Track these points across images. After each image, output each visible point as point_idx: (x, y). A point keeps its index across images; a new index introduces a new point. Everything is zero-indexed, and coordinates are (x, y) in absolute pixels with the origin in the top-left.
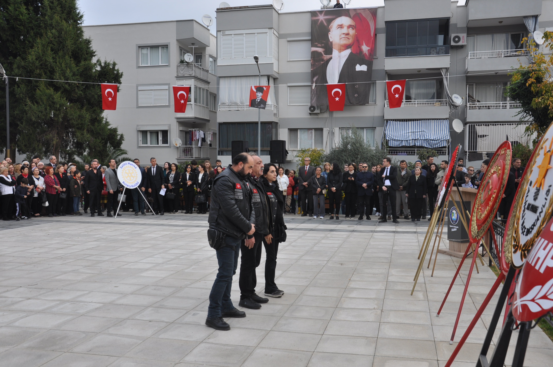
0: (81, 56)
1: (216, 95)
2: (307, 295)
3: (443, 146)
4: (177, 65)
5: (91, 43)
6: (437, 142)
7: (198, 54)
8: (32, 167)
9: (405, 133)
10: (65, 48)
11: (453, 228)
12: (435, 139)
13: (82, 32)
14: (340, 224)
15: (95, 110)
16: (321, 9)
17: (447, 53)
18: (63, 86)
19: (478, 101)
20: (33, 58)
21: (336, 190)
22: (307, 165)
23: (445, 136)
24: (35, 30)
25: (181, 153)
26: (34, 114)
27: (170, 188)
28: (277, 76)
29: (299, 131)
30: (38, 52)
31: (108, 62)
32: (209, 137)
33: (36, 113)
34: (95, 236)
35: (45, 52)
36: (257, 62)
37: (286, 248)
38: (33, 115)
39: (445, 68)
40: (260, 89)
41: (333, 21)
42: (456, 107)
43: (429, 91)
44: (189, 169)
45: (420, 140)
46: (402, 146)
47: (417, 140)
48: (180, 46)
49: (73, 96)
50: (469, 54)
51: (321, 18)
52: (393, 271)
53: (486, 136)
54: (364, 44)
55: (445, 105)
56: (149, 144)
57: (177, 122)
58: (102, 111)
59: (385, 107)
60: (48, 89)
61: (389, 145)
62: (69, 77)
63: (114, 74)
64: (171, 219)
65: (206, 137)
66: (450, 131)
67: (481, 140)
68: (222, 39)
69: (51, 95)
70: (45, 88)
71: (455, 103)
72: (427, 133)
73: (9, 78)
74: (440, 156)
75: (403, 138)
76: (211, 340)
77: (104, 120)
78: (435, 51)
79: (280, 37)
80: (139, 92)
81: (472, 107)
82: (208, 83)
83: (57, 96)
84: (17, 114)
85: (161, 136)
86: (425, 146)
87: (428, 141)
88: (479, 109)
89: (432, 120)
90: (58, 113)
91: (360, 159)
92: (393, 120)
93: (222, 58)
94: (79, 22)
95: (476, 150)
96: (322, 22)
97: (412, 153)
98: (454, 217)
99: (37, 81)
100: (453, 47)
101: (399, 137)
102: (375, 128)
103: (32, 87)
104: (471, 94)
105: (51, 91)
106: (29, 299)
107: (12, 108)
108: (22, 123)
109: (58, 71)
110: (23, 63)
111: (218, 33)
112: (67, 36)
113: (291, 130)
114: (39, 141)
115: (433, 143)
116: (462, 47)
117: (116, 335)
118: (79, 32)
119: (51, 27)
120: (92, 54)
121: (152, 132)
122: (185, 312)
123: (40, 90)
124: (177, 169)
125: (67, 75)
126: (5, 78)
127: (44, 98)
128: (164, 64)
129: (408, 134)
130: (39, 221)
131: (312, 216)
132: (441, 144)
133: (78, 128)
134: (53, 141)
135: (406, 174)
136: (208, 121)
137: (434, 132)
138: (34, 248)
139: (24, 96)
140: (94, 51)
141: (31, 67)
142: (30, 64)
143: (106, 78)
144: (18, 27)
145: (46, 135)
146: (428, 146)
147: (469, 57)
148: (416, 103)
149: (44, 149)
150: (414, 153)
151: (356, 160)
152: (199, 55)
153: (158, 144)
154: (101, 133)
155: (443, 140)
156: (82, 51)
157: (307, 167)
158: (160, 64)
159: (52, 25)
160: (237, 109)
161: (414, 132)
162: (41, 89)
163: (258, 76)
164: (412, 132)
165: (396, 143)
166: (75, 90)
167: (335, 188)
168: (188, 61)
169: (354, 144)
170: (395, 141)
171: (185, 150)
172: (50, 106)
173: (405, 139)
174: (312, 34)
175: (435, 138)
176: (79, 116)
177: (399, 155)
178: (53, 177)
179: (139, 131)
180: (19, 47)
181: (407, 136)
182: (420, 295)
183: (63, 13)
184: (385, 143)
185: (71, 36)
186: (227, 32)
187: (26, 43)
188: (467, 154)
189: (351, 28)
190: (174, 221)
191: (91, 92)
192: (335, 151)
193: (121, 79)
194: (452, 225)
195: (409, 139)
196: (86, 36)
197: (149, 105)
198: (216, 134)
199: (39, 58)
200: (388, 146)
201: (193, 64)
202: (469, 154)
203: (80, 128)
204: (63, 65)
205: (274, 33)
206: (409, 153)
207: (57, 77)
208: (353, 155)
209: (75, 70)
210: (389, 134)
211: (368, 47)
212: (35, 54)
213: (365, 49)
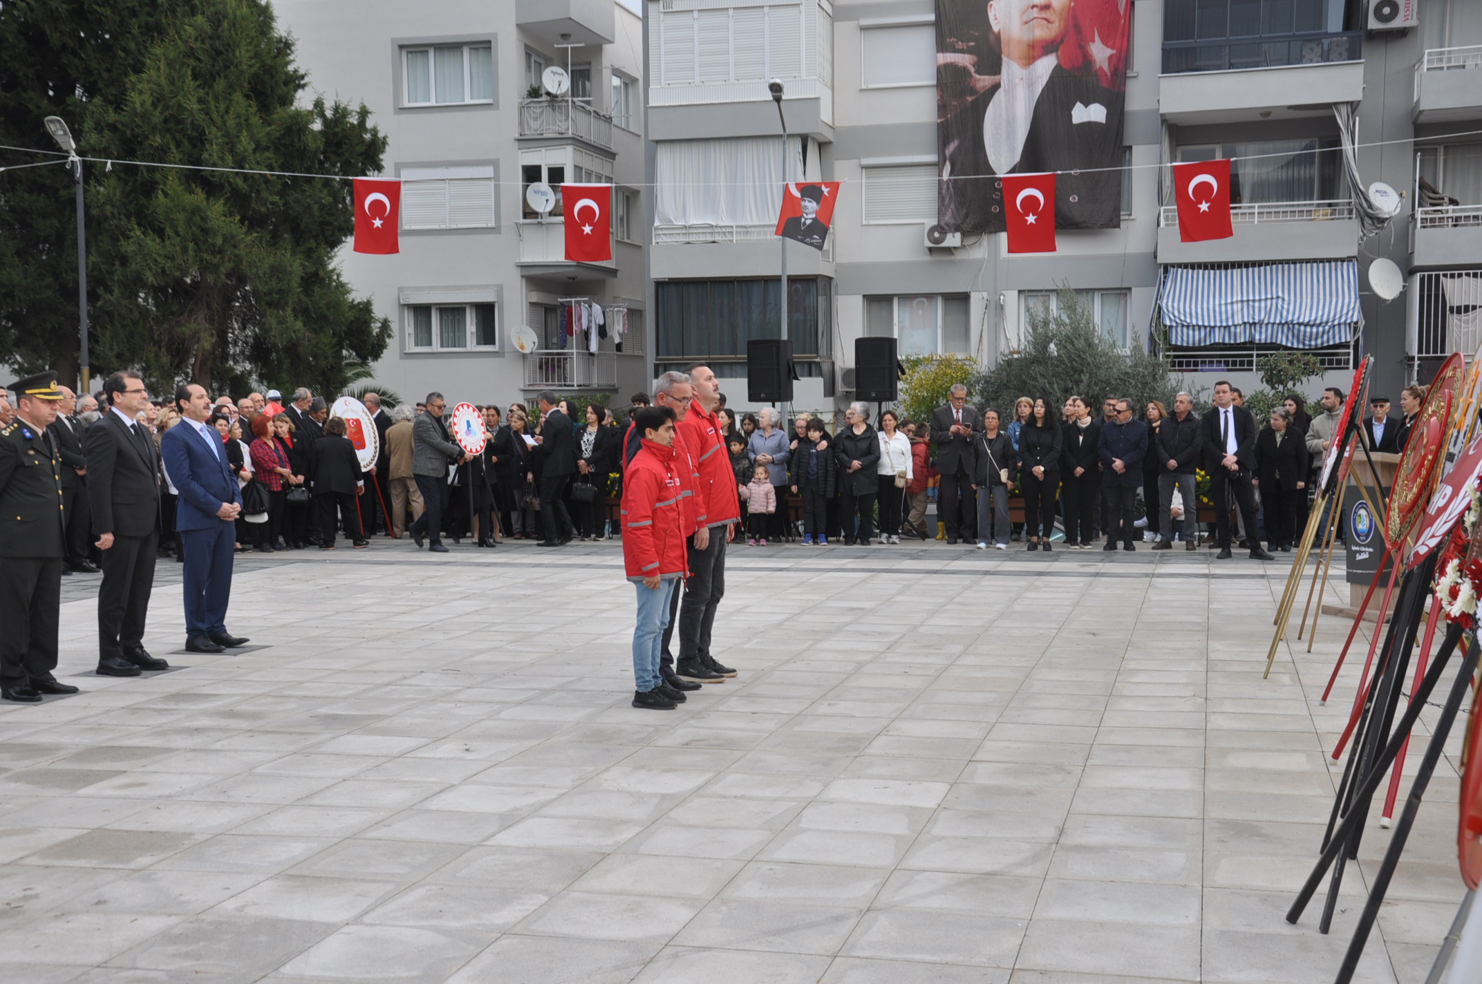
0: (272, 90)
1: (641, 194)
2: (1040, 680)
3: (1337, 341)
4: (521, 103)
5: (293, 48)
6: (1321, 329)
7: (580, 64)
9: (1220, 305)
10: (232, 68)
11: (1360, 552)
12: (1316, 320)
13: (271, 18)
15: (311, 250)
17: (1353, 54)
18: (229, 183)
19: (1453, 202)
20: (144, 101)
21: (1044, 472)
23: (1345, 311)
24: (143, 18)
25: (534, 372)
26: (152, 265)
28: (829, 135)
29: (895, 301)
30: (159, 85)
31: (342, 106)
32: (618, 321)
33: (156, 261)
34: (450, 590)
35: (176, 82)
36: (778, 100)
38: (150, 269)
39: (1347, 103)
40: (810, 191)
42: (1379, 221)
43: (1296, 173)
45: (1267, 324)
46: (1211, 345)
47: (1258, 326)
48: (527, 42)
49: (254, 210)
50: (1426, 58)
52: (1217, 645)
53: (1474, 308)
54: (1097, 39)
55: (1346, 215)
56: (436, 347)
57: (522, 276)
58: (329, 252)
59: (1158, 225)
60: (191, 192)
61: (1173, 343)
62: (247, 154)
63: (363, 141)
65: (609, 321)
66: (1360, 296)
67: (1460, 320)
68: (662, 25)
69: (196, 211)
70: (182, 191)
71: (1378, 209)
72: (1289, 304)
73: (85, 163)
74: (1329, 371)
75: (1215, 321)
77: (335, 277)
78: (1318, 50)
79: (838, 15)
80: (402, 188)
81: (1432, 220)
82: (611, 155)
83: (216, 210)
85: (474, 321)
86: (1284, 343)
87: (1291, 326)
88: (1455, 226)
89: (1304, 265)
90: (216, 260)
91: (1089, 385)
92: (1186, 266)
93: (663, 84)
95: (1443, 351)
97: (1243, 365)
98: (1363, 525)
99: (153, 169)
100: (1374, 36)
101: (1203, 316)
102: (1130, 289)
103: (138, 184)
104: (1429, 181)
105: (198, 198)
109: (216, 138)
110: (112, 117)
111: (652, 8)
112: (237, 34)
113: (870, 299)
114: (160, 341)
115: (1308, 334)
116: (1403, 33)
118: (263, 18)
119: (187, 8)
120: (296, 83)
121: (444, 309)
122: (810, 702)
123: (166, 194)
125: (239, 148)
126: (72, 162)
127: (181, 217)
128: (479, 98)
129: (1229, 307)
131: (974, 543)
132: (1334, 337)
133: (269, 304)
136: (613, 273)
137: (1312, 298)
139: (115, 211)
140: (302, 72)
141: (138, 126)
142: (137, 120)
143: (338, 155)
144: (99, 10)
145: (179, 324)
146: (1292, 343)
147: (1425, 66)
148: (1256, 211)
150: (1250, 363)
151: (1075, 389)
152: (580, 71)
153: (464, 345)
154: (331, 318)
155: (1339, 324)
156: (272, 76)
158: (468, 101)
160: (710, 239)
161: (1248, 301)
162: (169, 192)
163: (781, 136)
164: (1242, 301)
165: (1194, 336)
166: (260, 193)
167: (1042, 469)
168: (553, 91)
169: (1066, 342)
170: (1191, 328)
171: (547, 363)
172: (195, 240)
173: (1221, 321)
175: (1313, 318)
176: (273, 268)
177: (1202, 370)
178: (271, 444)
179: (404, 305)
180: (97, 66)
181: (1226, 312)
184: (1160, 333)
185: (247, 35)
186: (678, 5)
188: (1413, 365)
191: (299, 196)
192: (1009, 363)
193: (381, 157)
195: (1233, 321)
196: (280, 29)
197: (436, 227)
198: (643, 312)
199: (159, 100)
200: (1170, 345)
201: (570, 99)
202: (1419, 365)
203: (276, 303)
204: (231, 122)
205: (819, 5)
206: (1234, 363)
207: (215, 157)
208: (1067, 373)
209: (261, 133)
210: (1173, 307)
211: (1108, 47)
212: (150, 89)
213: (1100, 53)
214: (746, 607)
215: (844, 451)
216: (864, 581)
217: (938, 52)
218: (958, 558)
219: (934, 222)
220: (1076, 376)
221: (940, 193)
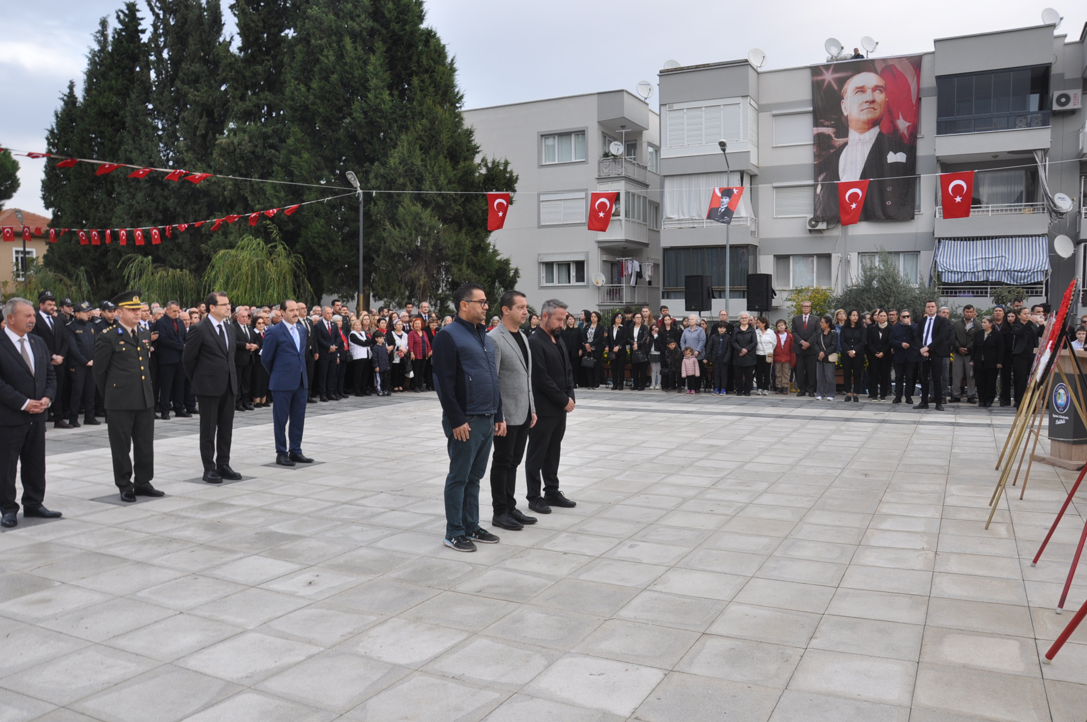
0: (460, 154)
1: (658, 204)
2: (810, 524)
3: (1036, 281)
4: (599, 160)
5: (474, 134)
6: (1027, 274)
7: (632, 141)
8: (393, 319)
9: (970, 260)
10: (439, 144)
11: (1059, 419)
12: (1024, 269)
13: (462, 119)
14: (860, 409)
15: (478, 233)
16: (828, 61)
17: (1045, 123)
18: (434, 200)
20: (395, 162)
21: (855, 354)
22: (806, 314)
23: (1040, 264)
24: (399, 123)
25: (604, 296)
26: (395, 242)
27: (588, 351)
28: (756, 171)
29: (791, 258)
30: (403, 153)
31: (497, 161)
32: (649, 270)
33: (397, 240)
35: (412, 153)
36: (724, 150)
37: (773, 447)
38: (394, 244)
39: (1041, 150)
40: (727, 192)
41: (848, 81)
42: (1060, 214)
43: (1012, 188)
44: (619, 320)
45: (996, 271)
46: (964, 282)
47: (991, 272)
48: (605, 131)
49: (447, 214)
50: (1086, 126)
51: (829, 76)
52: (953, 489)
54: (901, 117)
55: (1041, 211)
56: (556, 283)
57: (599, 247)
58: (488, 235)
59: (935, 217)
60: (414, 205)
61: (943, 281)
62: (443, 185)
63: (506, 177)
64: (591, 398)
65: (643, 270)
66: (1049, 256)
68: (668, 117)
69: (418, 214)
70: (410, 204)
71: (1059, 207)
72: (1009, 260)
73: (364, 193)
74: (1031, 297)
75: (967, 269)
76: (658, 588)
77: (491, 247)
78: (1024, 121)
79: (761, 109)
80: (541, 204)
82: (646, 186)
83: (426, 215)
84: (372, 243)
85: (575, 270)
86: (1006, 282)
87: (1010, 272)
89: (1017, 238)
90: (426, 239)
91: (894, 304)
92: (950, 239)
93: (668, 147)
94: (458, 105)
96: (829, 84)
97: (983, 293)
98: (1062, 400)
99: (399, 195)
100: (1056, 114)
101: (960, 266)
102: (919, 252)
103: (393, 203)
105: (418, 208)
106: (394, 510)
107: (367, 235)
108: (378, 256)
109: (429, 178)
111: (663, 108)
112: (442, 127)
113: (778, 258)
114: (401, 281)
115: (1019, 277)
116: (1073, 112)
117: (516, 571)
118: (457, 119)
119: (421, 116)
120: (474, 150)
121: (560, 264)
122: (618, 542)
123: (404, 208)
124: (599, 321)
125: (440, 182)
126: (359, 193)
127: (409, 218)
128: (579, 159)
129: (975, 261)
130: (401, 398)
131: (814, 396)
132: (1034, 279)
133: (454, 261)
134: (419, 280)
135: (973, 328)
136: (647, 245)
137: (1022, 257)
138: (397, 437)
139: (382, 217)
140: (478, 145)
141: (392, 174)
142: (392, 171)
143: (494, 185)
144: (379, 120)
145: (410, 272)
146: (1010, 282)
148: (990, 209)
149: (407, 293)
150: (986, 293)
151: (886, 306)
152: (632, 144)
153: (569, 282)
154: (487, 268)
155: (1037, 271)
156: (460, 147)
157: (805, 317)
158: (573, 160)
159: (422, 112)
160: (692, 226)
161: (985, 258)
162: (405, 206)
163: (726, 172)
164: (982, 258)
165: (955, 277)
166: (450, 204)
167: (854, 352)
168: (615, 154)
169: (882, 279)
170: (953, 273)
171: (610, 291)
172: (416, 230)
173: (970, 269)
174: (814, 102)
175: (1022, 268)
176: (456, 243)
177: (959, 296)
178: (420, 334)
179: (541, 263)
180: (378, 148)
181: (973, 264)
182: (1002, 530)
183: (436, 95)
184: (937, 276)
185: (446, 126)
186: (676, 106)
187: (387, 142)
188: (1080, 294)
189: (877, 91)
190: (595, 401)
191: (472, 206)
192: (851, 291)
193: (515, 185)
194: (1057, 413)
195: (977, 269)
196: (467, 124)
197: (557, 223)
198: (658, 265)
199: (403, 161)
200: (941, 282)
201: (624, 157)
202: (1083, 295)
203: (457, 261)
204: (436, 169)
205: (750, 104)
206: (977, 293)
207: (427, 187)
208: (882, 296)
209: (451, 175)
210: (943, 261)
211: (907, 121)
212: (398, 156)
213: (903, 125)
214: (644, 442)
215: (737, 341)
216: (733, 422)
217: (814, 126)
218: (800, 406)
219: (812, 216)
220: (887, 298)
221: (814, 200)
